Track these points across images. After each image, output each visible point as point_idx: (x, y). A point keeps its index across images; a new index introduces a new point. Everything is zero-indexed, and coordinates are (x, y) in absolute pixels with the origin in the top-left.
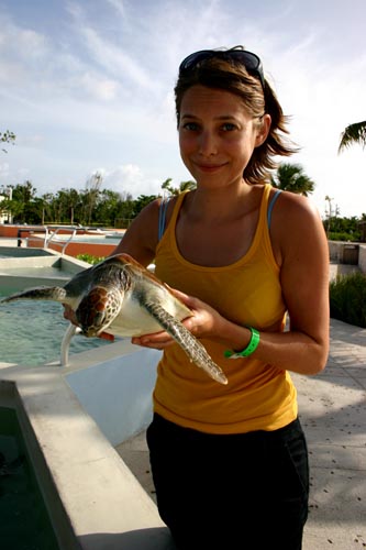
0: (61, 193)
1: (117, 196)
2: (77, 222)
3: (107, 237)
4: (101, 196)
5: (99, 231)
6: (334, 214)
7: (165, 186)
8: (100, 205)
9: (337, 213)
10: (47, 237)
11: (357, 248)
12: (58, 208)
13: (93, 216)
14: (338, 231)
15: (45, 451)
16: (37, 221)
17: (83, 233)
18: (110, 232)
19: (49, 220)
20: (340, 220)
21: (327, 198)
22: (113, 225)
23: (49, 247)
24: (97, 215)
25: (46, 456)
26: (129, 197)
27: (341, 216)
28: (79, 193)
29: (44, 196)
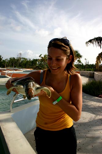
0: (10, 59)
1: (26, 59)
2: (15, 67)
3: (24, 71)
4: (22, 59)
5: (21, 69)
6: (87, 63)
7: (40, 56)
8: (22, 62)
9: (88, 63)
10: (6, 72)
11: (94, 73)
12: (10, 63)
13: (20, 65)
14: (89, 68)
15: (5, 137)
16: (4, 67)
17: (17, 70)
18: (25, 70)
19: (7, 66)
20: (89, 65)
21: (85, 59)
22: (25, 68)
23: (7, 75)
24: (21, 65)
25: (6, 139)
26: (30, 59)
27: (89, 64)
28: (16, 59)
29: (6, 60)
